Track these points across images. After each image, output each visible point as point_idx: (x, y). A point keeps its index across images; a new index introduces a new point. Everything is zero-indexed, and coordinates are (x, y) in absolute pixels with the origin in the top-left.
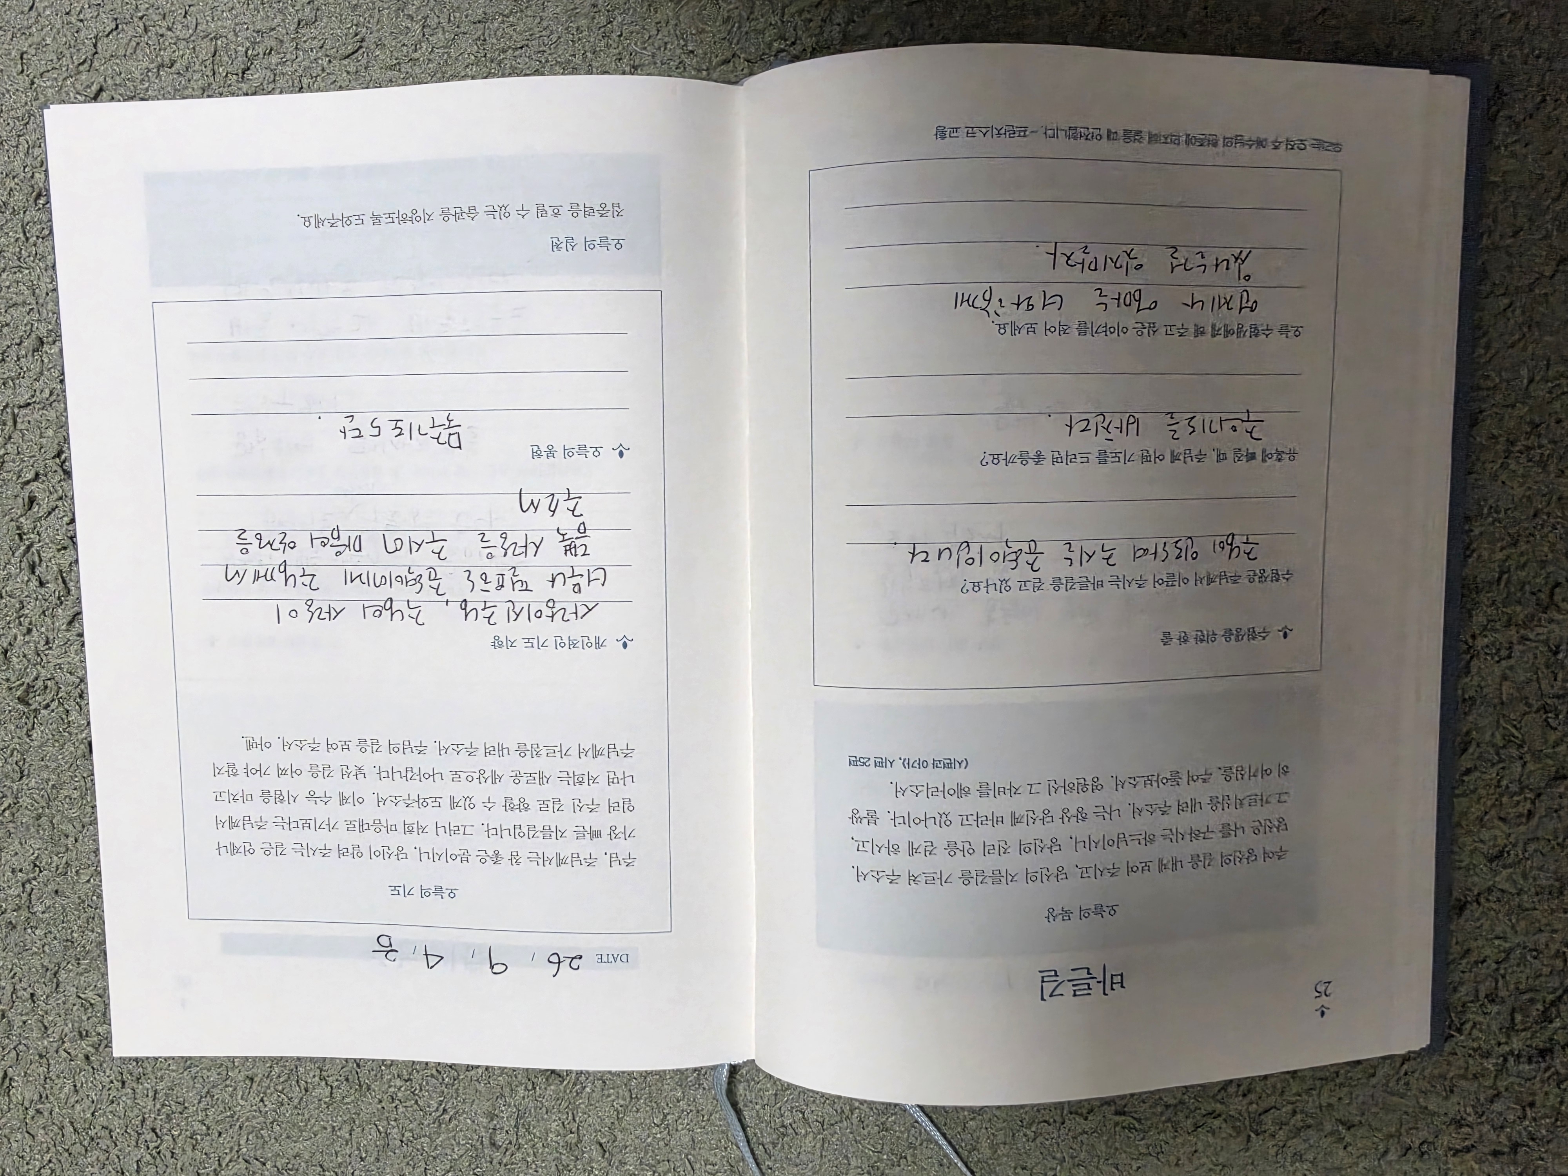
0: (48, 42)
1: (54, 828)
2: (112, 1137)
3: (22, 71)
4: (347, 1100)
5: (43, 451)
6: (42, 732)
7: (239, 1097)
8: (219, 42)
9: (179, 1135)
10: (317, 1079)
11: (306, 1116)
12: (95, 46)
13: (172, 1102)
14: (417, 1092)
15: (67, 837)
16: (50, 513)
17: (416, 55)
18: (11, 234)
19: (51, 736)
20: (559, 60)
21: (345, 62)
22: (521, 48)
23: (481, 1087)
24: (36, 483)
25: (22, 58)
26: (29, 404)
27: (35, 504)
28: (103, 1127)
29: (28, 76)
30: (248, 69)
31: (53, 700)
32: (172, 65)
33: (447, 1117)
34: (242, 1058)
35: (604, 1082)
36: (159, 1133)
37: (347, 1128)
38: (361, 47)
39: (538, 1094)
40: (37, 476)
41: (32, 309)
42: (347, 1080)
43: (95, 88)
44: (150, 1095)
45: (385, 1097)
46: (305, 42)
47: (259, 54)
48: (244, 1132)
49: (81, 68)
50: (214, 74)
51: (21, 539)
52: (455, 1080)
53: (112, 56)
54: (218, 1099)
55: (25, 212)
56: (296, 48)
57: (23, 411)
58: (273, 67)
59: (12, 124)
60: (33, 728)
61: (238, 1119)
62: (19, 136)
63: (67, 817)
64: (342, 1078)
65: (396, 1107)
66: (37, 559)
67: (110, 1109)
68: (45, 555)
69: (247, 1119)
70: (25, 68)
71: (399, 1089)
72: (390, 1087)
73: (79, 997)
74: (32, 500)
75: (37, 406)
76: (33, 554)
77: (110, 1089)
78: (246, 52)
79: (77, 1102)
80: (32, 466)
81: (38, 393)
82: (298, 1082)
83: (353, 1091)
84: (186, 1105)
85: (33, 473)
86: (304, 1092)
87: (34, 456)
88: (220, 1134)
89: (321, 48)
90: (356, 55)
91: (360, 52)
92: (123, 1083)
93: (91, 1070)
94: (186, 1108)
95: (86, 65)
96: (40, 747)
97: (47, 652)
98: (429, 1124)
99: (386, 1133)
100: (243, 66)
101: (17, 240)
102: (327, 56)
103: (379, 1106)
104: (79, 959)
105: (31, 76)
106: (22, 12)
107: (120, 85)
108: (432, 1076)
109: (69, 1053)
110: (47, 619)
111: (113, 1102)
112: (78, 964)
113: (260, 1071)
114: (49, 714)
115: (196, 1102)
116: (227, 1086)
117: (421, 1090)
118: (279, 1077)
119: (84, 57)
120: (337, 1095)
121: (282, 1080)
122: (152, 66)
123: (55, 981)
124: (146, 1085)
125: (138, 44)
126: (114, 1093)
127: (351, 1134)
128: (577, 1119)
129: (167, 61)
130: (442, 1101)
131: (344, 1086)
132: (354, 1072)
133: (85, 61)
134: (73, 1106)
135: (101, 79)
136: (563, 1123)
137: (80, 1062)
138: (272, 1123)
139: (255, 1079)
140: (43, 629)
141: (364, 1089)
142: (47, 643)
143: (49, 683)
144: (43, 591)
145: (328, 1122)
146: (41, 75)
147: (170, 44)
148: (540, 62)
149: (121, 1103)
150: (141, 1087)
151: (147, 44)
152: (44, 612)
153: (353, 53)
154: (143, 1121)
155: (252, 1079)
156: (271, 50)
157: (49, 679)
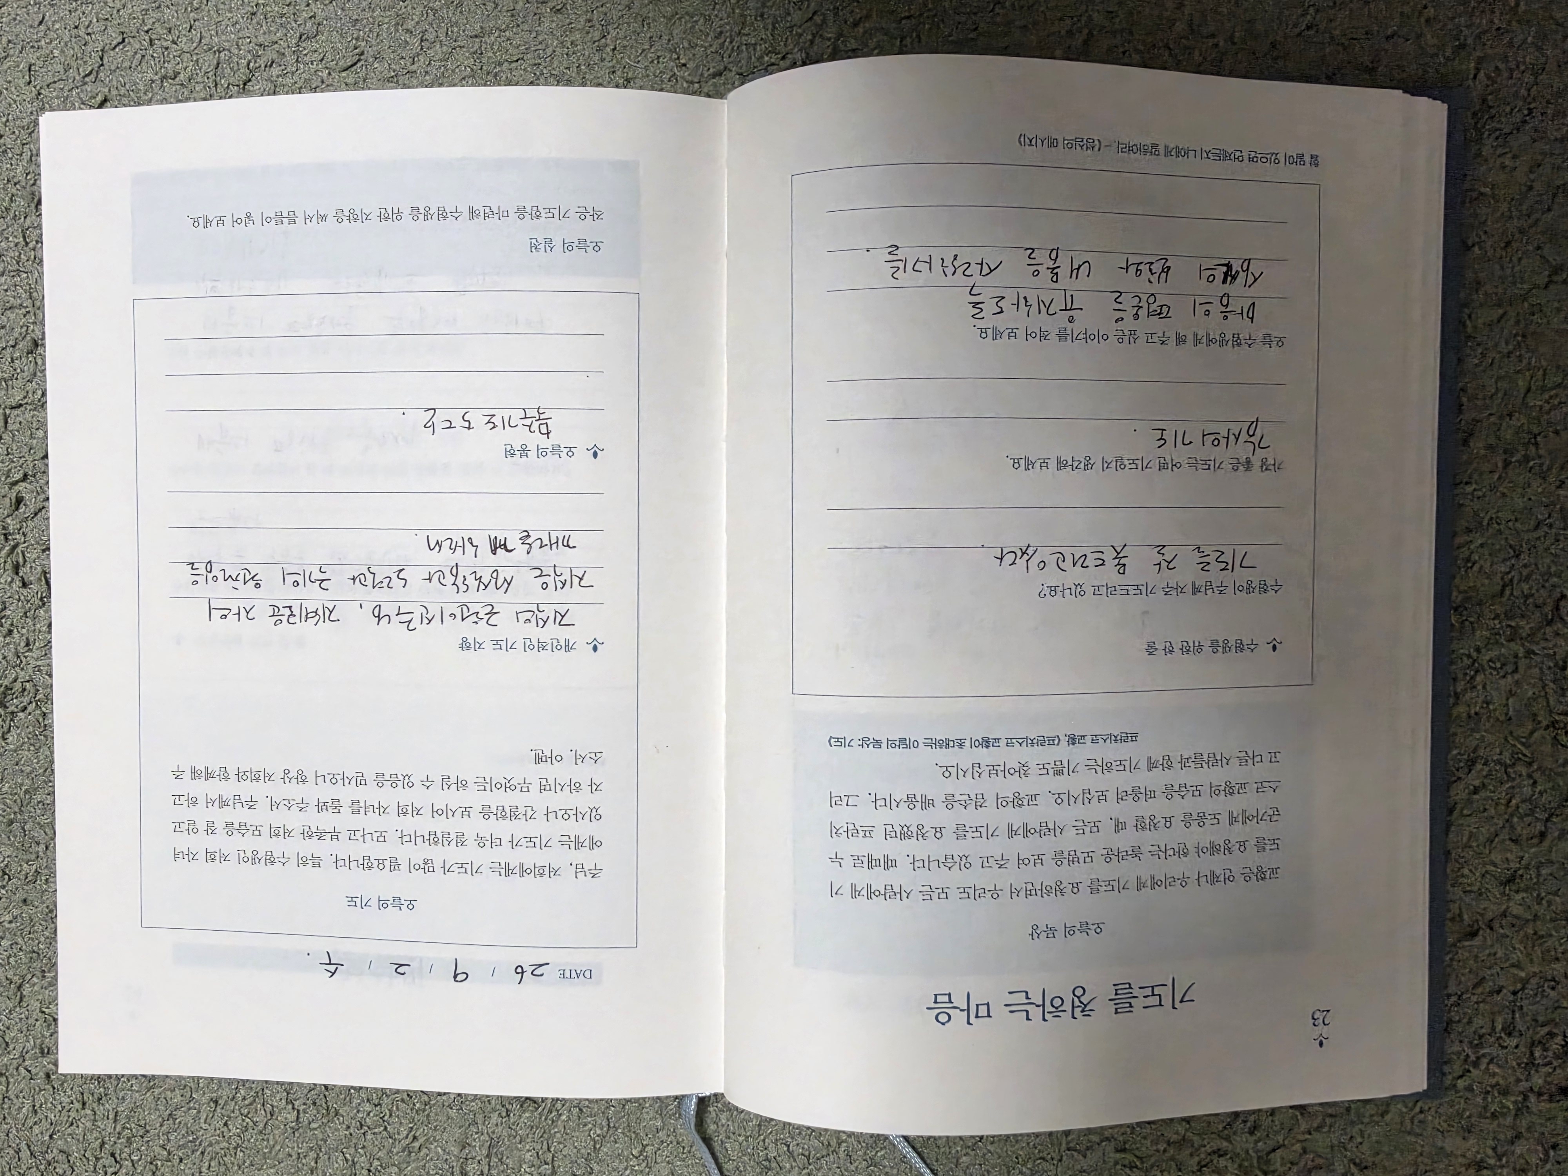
0: (56, 55)
1: (25, 835)
2: (69, 1161)
3: (29, 83)
4: (313, 1125)
5: (32, 452)
6: (18, 735)
7: (202, 1121)
8: (222, 55)
9: (140, 1160)
10: (284, 1101)
11: (271, 1143)
12: (102, 59)
13: (133, 1125)
14: (386, 1118)
15: (38, 844)
16: (36, 514)
17: (414, 67)
18: (11, 239)
19: (26, 740)
20: (554, 72)
21: (344, 74)
22: (517, 61)
23: (453, 1113)
24: (23, 484)
25: (30, 70)
26: (21, 405)
27: (21, 505)
28: (61, 1151)
29: (35, 87)
30: (250, 80)
31: (31, 702)
32: (175, 77)
33: (416, 1145)
34: (206, 1078)
35: (580, 1110)
36: (118, 1159)
37: (312, 1155)
38: (359, 60)
39: (512, 1121)
40: (25, 477)
41: (28, 312)
42: (314, 1104)
43: (100, 98)
44: (110, 1117)
45: (353, 1122)
46: (306, 55)
47: (260, 66)
48: (207, 1157)
49: (87, 79)
50: (216, 85)
51: (6, 539)
52: (426, 1105)
53: (118, 68)
54: (180, 1123)
55: (25, 218)
56: (297, 60)
57: (16, 412)
58: (274, 78)
59: (17, 132)
60: (9, 731)
61: (200, 1145)
62: (24, 144)
63: (39, 824)
64: (309, 1102)
65: (364, 1134)
66: (21, 560)
67: (69, 1131)
68: (29, 555)
69: (210, 1145)
70: (33, 78)
71: (368, 1114)
72: (358, 1111)
73: (44, 1012)
74: (19, 501)
75: (29, 407)
76: (18, 553)
77: (69, 1111)
78: (248, 65)
79: (35, 1123)
80: (21, 467)
81: (30, 395)
82: (263, 1105)
83: (319, 1116)
84: (148, 1128)
85: (21, 473)
86: (269, 1115)
87: (24, 457)
88: (181, 1160)
89: (322, 60)
90: (355, 67)
91: (359, 65)
92: (84, 1104)
93: (51, 1089)
94: (148, 1132)
95: (92, 77)
96: (15, 751)
97: (27, 654)
98: (398, 1153)
99: (353, 1161)
100: (244, 78)
101: (16, 245)
102: (327, 68)
103: (347, 1133)
104: (44, 971)
105: (38, 88)
106: (31, 26)
107: (124, 96)
108: (403, 1100)
109: (29, 1071)
110: (28, 620)
111: (72, 1124)
112: (44, 977)
113: (226, 1093)
114: (26, 718)
115: (158, 1125)
116: (189, 1109)
117: (391, 1115)
118: (244, 1099)
119: (90, 69)
120: (304, 1119)
121: (246, 1102)
122: (157, 77)
123: (19, 994)
124: (107, 1106)
125: (143, 56)
126: (73, 1114)
127: (316, 1163)
128: (552, 1149)
129: (171, 73)
130: (412, 1128)
131: (312, 1111)
132: (322, 1096)
133: (91, 73)
134: (31, 1128)
135: (106, 90)
136: (538, 1153)
137: (40, 1081)
138: (236, 1148)
139: (220, 1102)
140: (24, 631)
141: (332, 1114)
142: (28, 645)
143: (28, 685)
144: (25, 591)
145: (293, 1148)
146: (48, 86)
147: (174, 57)
148: (535, 74)
149: (81, 1125)
150: (102, 1108)
151: (152, 56)
152: (25, 613)
153: (352, 66)
154: (103, 1144)
155: (216, 1102)
156: (273, 62)
157: (28, 681)
